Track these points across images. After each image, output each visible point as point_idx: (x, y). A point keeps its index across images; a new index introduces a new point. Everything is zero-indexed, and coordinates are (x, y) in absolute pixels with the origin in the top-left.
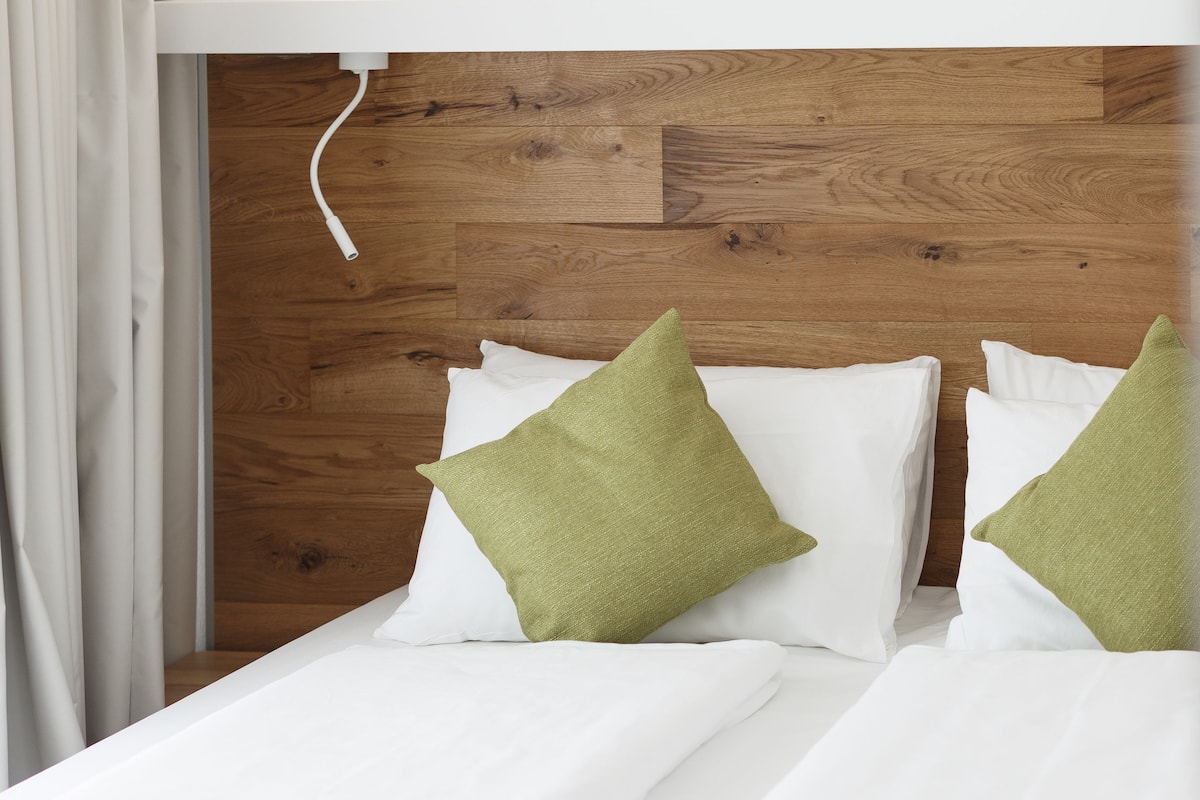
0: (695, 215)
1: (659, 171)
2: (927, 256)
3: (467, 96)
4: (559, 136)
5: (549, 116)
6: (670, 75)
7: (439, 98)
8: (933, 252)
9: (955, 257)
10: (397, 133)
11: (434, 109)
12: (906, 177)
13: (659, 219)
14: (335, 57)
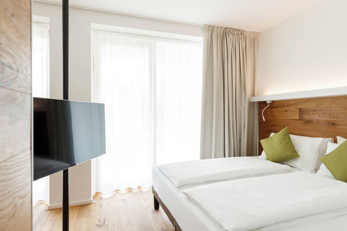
0: (302, 119)
1: (298, 114)
2: (333, 125)
3: (279, 106)
4: (288, 109)
5: (287, 107)
6: (300, 102)
7: (277, 106)
8: (334, 124)
9: (337, 125)
10: (273, 109)
11: (277, 107)
12: (329, 114)
13: (298, 119)
14: (266, 102)
